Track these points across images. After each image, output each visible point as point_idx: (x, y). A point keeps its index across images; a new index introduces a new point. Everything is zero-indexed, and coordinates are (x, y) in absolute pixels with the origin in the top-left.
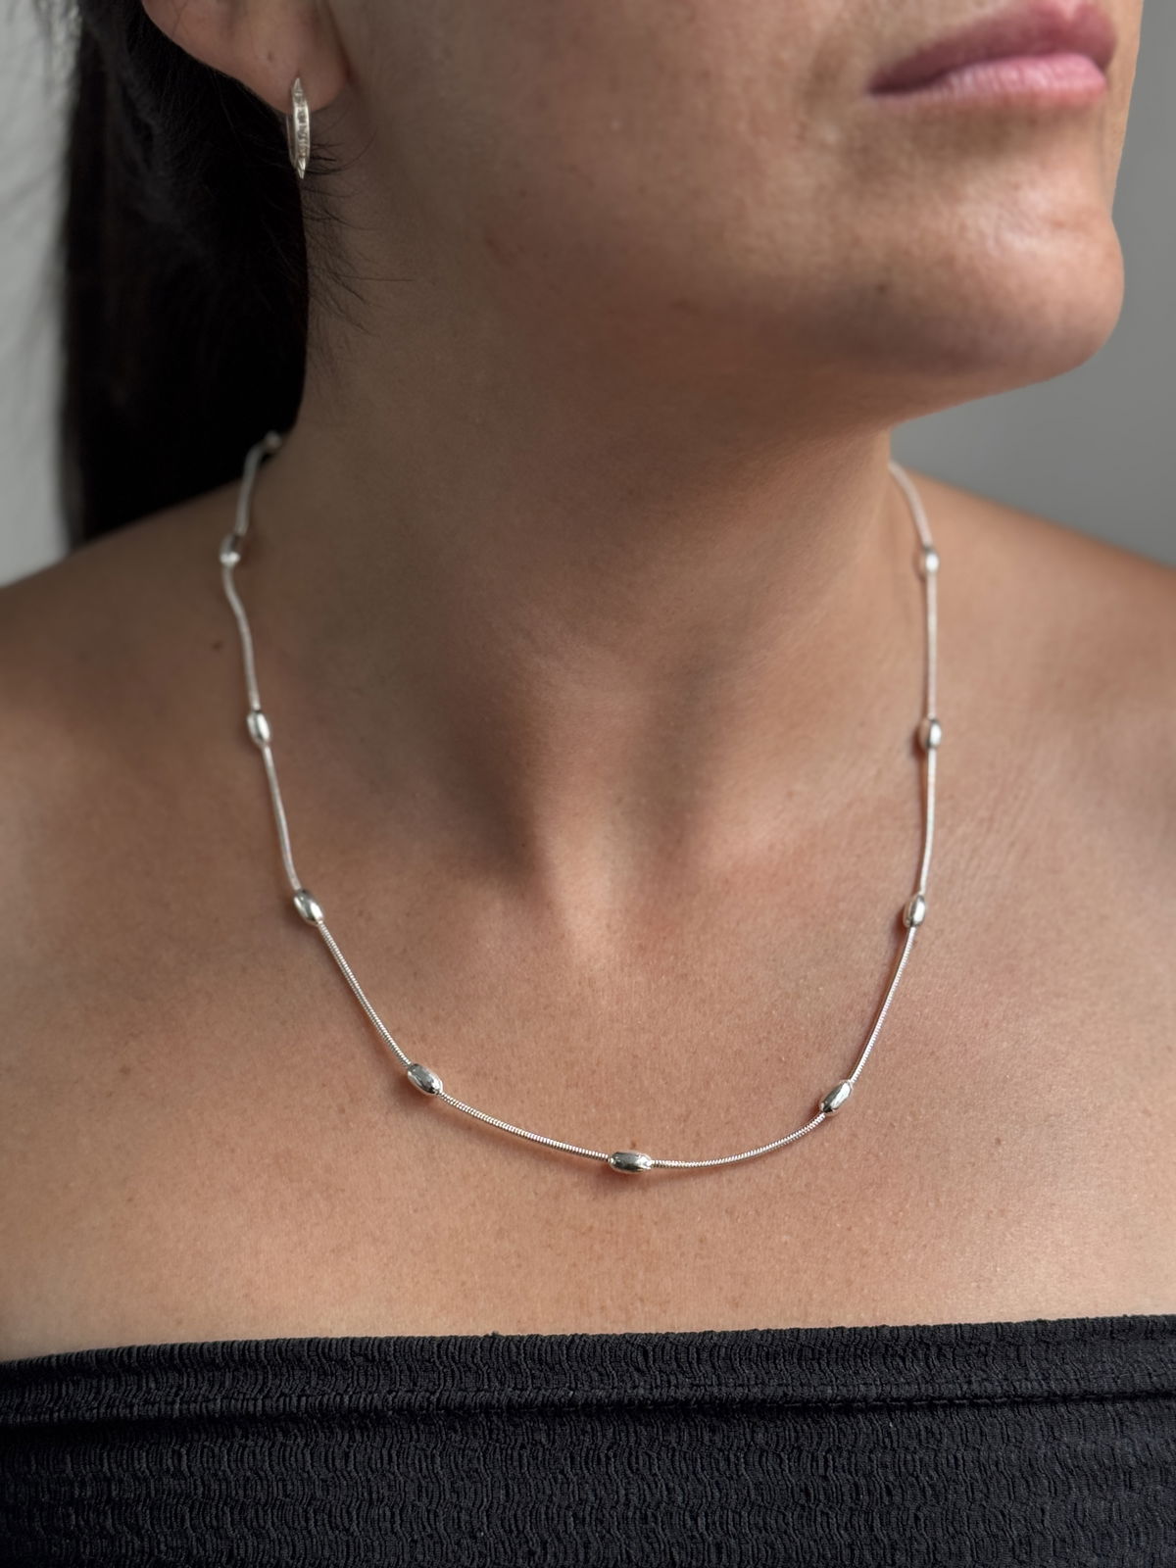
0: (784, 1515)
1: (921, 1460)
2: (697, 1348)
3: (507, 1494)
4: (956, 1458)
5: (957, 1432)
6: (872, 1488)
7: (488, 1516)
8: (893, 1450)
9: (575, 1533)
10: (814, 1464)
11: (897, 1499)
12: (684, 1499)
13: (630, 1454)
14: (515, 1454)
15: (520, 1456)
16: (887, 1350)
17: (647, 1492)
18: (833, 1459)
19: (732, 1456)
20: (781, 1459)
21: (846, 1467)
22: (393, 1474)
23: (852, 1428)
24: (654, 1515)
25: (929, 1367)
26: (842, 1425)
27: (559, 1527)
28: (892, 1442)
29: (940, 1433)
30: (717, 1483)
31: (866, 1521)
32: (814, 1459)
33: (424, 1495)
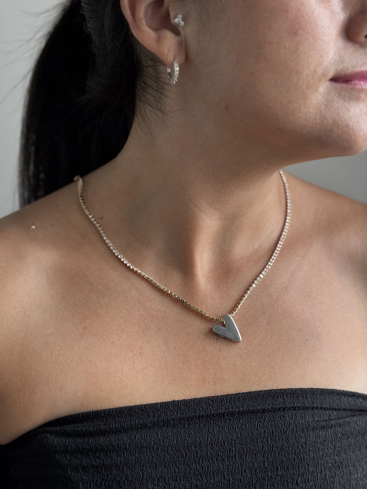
0: (247, 440)
1: (281, 423)
2: (226, 399)
3: (177, 442)
4: (289, 422)
5: (290, 416)
6: (269, 431)
7: (172, 448)
8: (274, 421)
9: (194, 450)
10: (255, 426)
11: (275, 434)
12: (222, 438)
13: (209, 428)
14: (180, 430)
15: (181, 431)
16: (273, 396)
17: (213, 438)
18: (259, 425)
19: (234, 427)
20: (246, 426)
21: (262, 426)
22: (148, 439)
23: (264, 416)
24: (214, 444)
25: (284, 399)
26: (262, 416)
27: (190, 449)
28: (274, 419)
29: (286, 417)
30: (230, 433)
31: (267, 440)
32: (255, 425)
33: (156, 444)
